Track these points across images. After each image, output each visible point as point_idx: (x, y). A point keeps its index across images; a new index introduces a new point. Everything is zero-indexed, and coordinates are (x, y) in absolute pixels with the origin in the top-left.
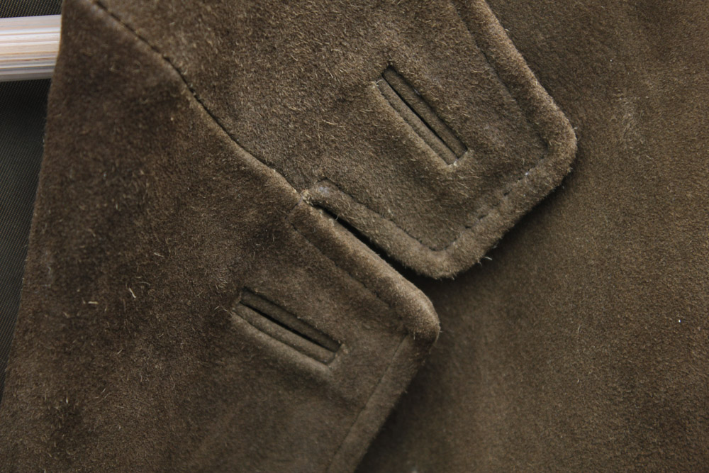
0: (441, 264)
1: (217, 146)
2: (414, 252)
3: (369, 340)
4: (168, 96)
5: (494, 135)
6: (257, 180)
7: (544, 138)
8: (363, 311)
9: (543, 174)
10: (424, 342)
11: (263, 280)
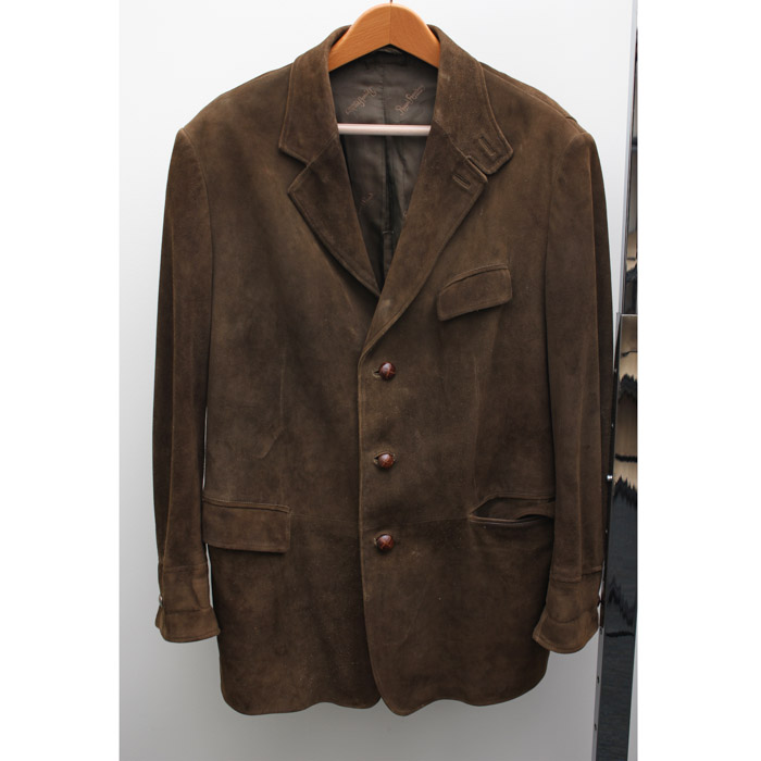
0: (489, 172)
1: (453, 147)
2: (484, 169)
3: (476, 184)
4: (447, 136)
5: (499, 150)
6: (458, 153)
7: (507, 151)
8: (475, 178)
9: (507, 157)
10: (485, 184)
11: (459, 171)
